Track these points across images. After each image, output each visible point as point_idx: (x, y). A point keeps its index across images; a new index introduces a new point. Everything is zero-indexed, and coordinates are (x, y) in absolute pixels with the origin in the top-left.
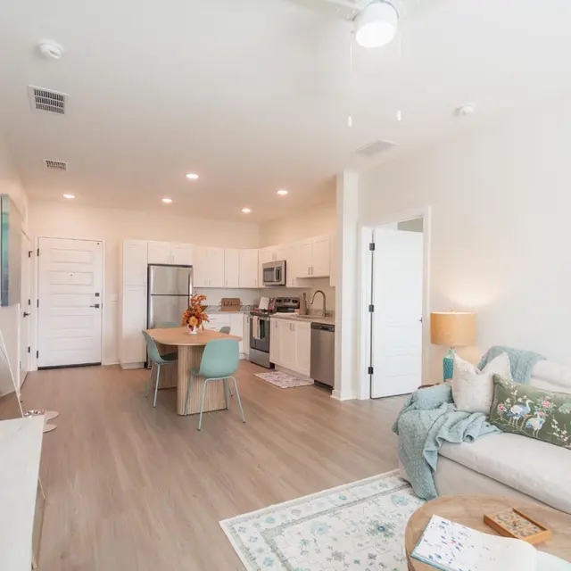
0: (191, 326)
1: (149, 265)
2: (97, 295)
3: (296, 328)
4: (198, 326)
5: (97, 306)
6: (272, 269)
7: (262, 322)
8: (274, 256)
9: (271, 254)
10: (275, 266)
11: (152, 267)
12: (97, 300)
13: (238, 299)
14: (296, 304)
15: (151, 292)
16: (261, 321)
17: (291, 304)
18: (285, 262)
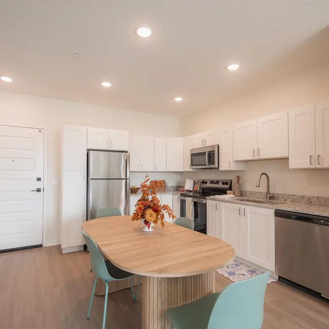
0: (146, 222)
1: (88, 150)
2: (39, 179)
3: (248, 214)
4: (155, 222)
5: (39, 190)
6: (204, 154)
7: (195, 204)
8: (204, 141)
9: (201, 139)
10: (207, 151)
11: (91, 153)
12: (39, 185)
13: (164, 181)
14: (227, 186)
15: (91, 176)
16: (194, 202)
17: (220, 186)
18: (218, 146)
